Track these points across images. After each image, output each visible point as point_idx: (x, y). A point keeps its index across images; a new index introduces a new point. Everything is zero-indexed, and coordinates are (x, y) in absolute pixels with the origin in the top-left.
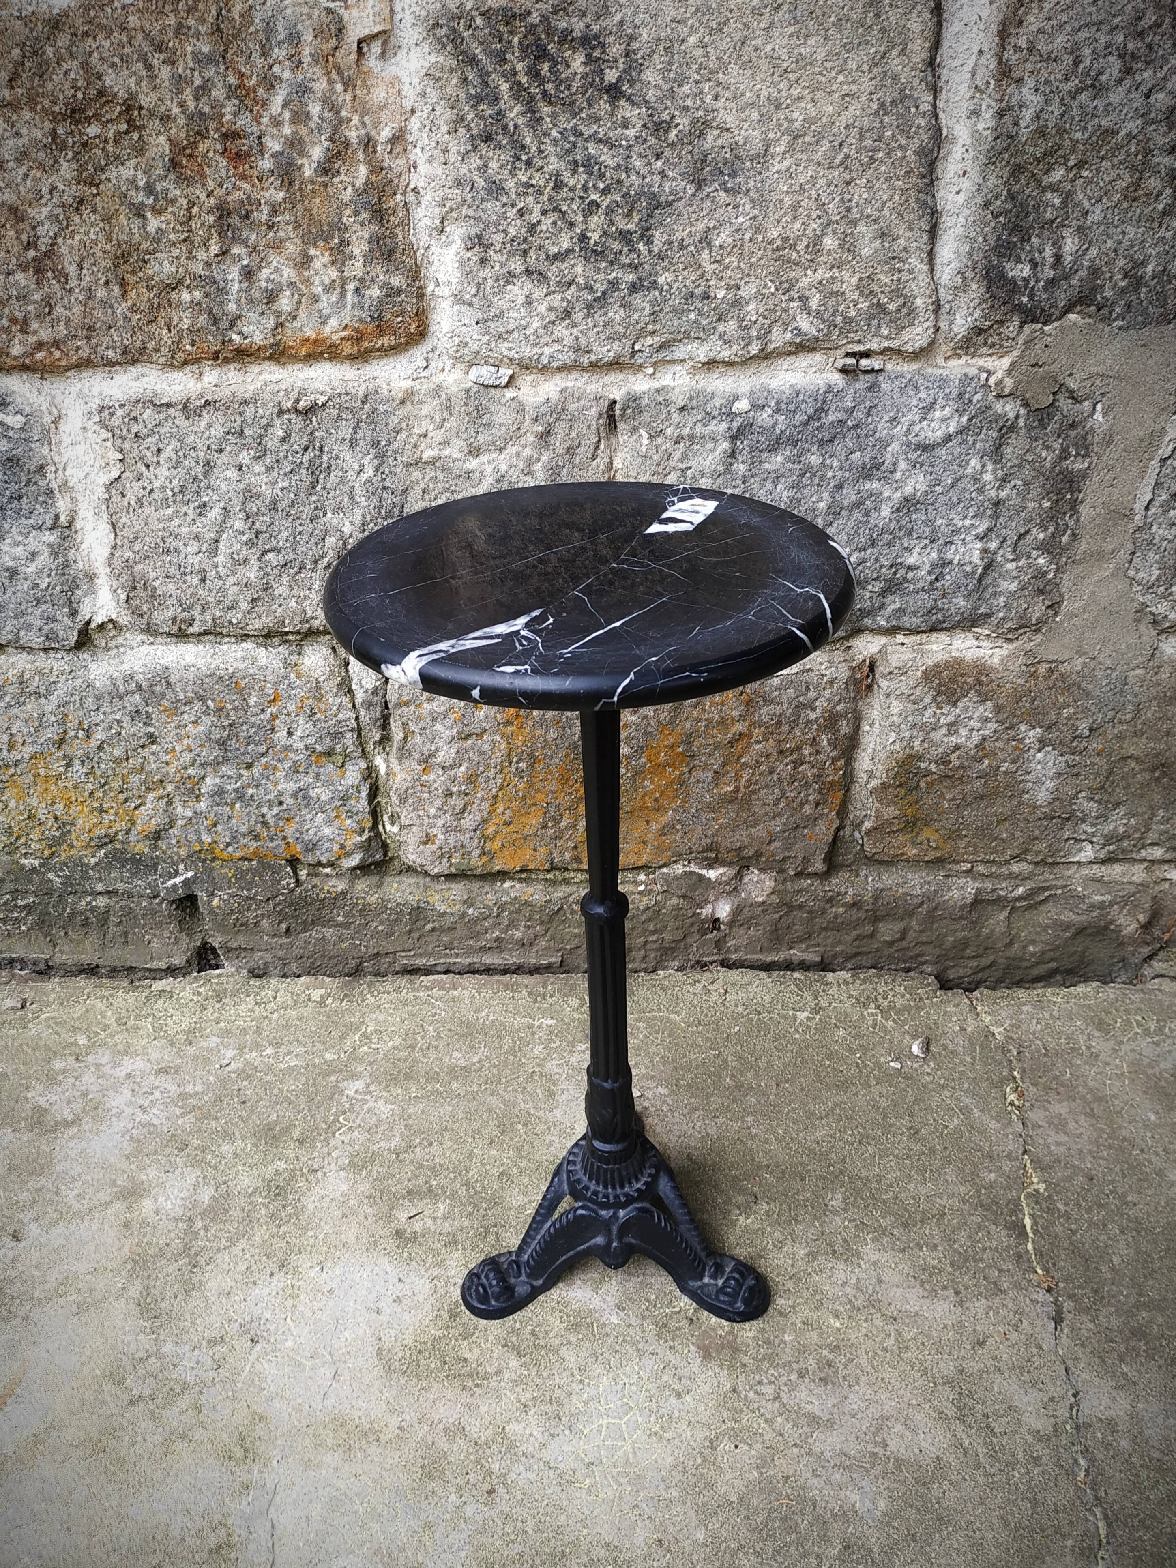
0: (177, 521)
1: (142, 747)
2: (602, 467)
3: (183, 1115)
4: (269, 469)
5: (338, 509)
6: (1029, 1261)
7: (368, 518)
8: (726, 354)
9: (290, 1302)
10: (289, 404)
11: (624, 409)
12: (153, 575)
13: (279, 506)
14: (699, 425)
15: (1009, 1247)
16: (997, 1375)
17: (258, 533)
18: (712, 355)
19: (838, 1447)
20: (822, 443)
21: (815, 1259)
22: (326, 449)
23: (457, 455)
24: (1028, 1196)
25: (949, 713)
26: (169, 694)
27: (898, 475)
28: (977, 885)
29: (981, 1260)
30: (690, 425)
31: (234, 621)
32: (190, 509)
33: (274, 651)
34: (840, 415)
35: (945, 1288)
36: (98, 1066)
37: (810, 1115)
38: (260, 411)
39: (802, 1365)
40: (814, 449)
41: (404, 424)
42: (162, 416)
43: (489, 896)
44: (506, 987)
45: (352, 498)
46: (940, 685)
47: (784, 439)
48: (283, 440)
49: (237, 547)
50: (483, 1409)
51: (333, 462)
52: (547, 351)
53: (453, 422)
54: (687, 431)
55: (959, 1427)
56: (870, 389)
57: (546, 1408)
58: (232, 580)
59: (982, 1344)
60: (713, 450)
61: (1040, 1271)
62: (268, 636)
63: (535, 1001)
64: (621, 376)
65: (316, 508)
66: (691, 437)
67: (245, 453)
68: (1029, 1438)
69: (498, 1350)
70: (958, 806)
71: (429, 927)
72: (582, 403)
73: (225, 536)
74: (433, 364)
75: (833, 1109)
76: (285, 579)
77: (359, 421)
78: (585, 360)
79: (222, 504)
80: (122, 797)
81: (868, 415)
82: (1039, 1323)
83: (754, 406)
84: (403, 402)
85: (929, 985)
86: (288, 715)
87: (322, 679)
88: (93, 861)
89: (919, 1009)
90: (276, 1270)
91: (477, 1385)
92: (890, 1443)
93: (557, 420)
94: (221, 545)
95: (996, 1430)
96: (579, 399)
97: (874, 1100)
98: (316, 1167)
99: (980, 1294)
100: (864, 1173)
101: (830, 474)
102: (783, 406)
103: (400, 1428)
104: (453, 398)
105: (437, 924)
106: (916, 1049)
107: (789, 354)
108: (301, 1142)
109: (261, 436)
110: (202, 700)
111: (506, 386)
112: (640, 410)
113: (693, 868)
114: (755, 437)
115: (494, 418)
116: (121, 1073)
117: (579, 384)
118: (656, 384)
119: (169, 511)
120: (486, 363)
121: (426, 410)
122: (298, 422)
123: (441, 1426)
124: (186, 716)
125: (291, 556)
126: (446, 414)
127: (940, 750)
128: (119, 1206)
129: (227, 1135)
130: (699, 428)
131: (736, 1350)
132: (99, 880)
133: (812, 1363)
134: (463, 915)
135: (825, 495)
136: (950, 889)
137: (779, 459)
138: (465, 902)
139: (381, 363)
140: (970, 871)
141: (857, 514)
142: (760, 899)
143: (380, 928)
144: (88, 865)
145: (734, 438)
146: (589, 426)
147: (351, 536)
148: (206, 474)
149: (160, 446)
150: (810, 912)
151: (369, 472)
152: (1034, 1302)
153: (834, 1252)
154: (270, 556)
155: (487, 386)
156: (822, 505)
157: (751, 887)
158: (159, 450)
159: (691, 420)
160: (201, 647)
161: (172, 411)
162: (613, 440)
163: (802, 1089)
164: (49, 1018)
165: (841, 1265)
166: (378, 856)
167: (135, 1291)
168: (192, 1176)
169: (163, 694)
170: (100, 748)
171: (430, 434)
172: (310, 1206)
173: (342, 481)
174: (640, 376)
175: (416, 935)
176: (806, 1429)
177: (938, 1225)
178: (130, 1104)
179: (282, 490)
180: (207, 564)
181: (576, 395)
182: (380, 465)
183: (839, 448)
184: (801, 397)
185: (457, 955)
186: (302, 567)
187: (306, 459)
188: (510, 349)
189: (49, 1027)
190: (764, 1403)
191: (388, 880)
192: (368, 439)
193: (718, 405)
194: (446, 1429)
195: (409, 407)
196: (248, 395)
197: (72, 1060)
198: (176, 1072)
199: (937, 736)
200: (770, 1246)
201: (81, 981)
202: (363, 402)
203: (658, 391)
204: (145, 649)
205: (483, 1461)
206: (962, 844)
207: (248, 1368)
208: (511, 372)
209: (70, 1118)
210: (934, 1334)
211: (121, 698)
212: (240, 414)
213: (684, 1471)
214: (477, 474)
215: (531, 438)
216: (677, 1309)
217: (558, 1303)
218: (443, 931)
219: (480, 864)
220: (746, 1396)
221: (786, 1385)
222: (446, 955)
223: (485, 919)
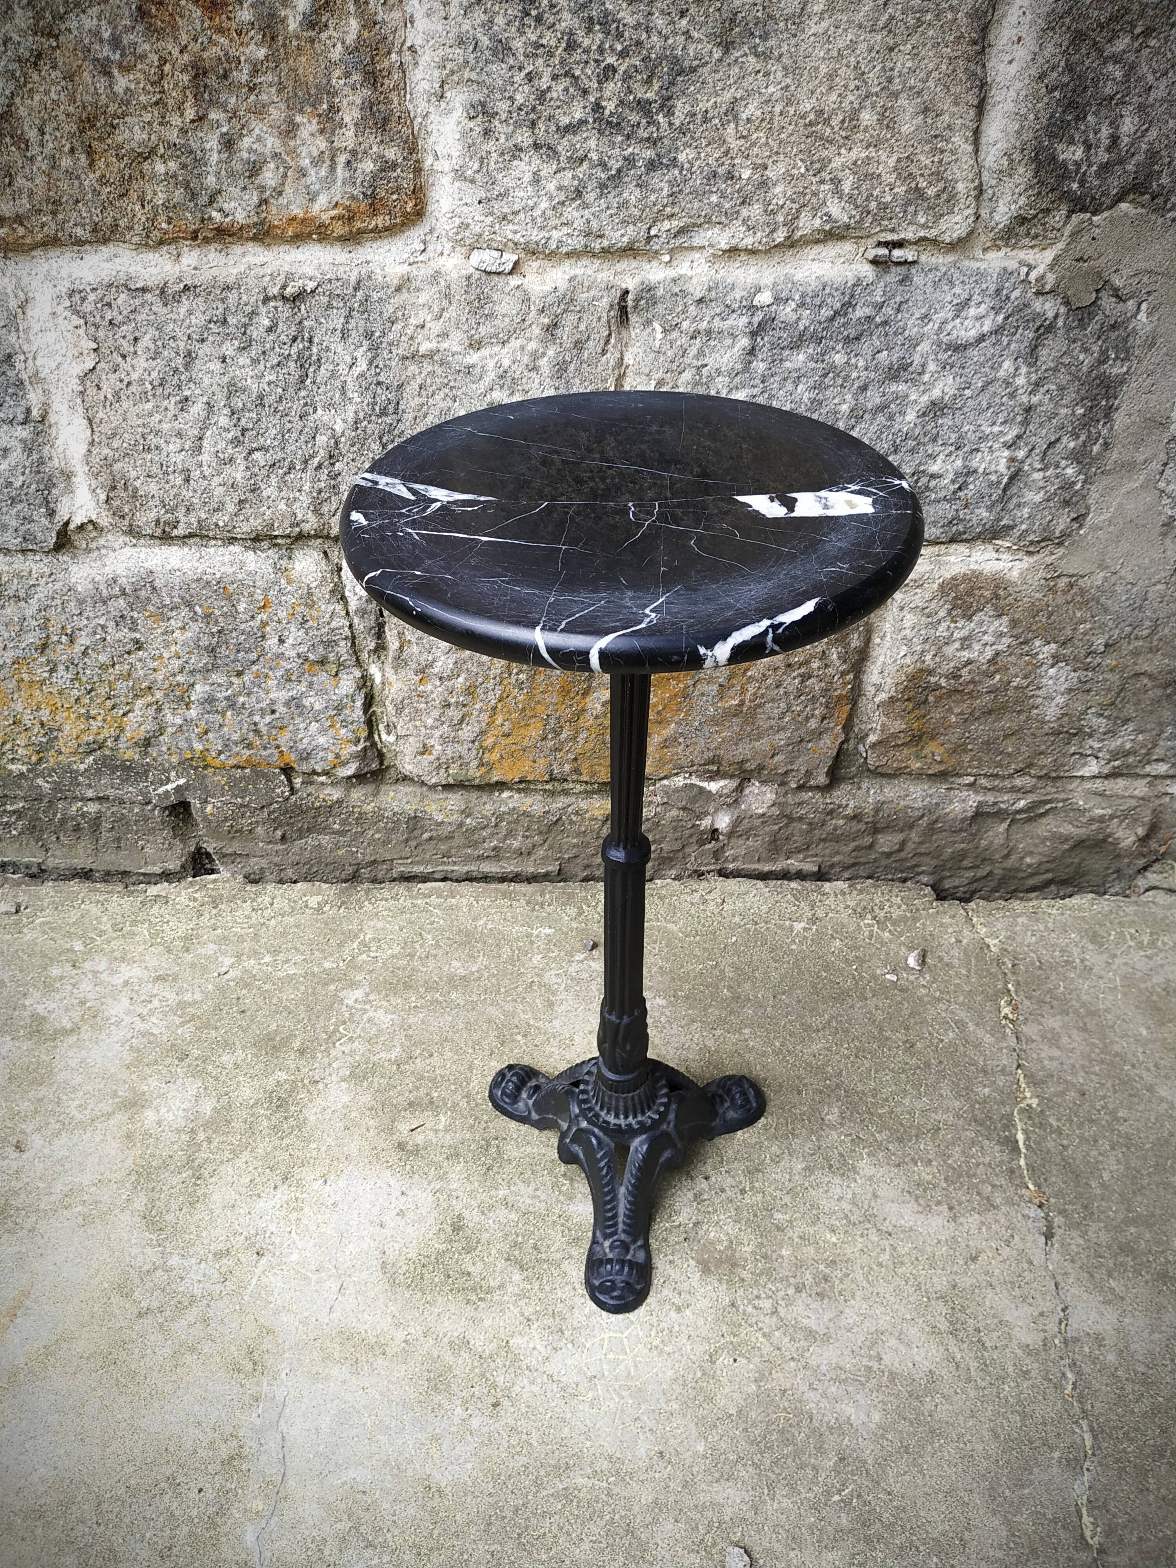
0: (158, 417)
1: (129, 653)
2: (612, 363)
3: (182, 1024)
4: (255, 361)
5: (329, 406)
6: (1022, 1176)
7: (361, 415)
8: (749, 241)
9: (294, 1216)
10: (275, 291)
11: (637, 300)
12: (133, 474)
13: (266, 401)
14: (717, 319)
15: (1002, 1163)
16: (989, 1290)
17: (244, 431)
18: (734, 242)
19: (834, 1361)
20: (847, 340)
21: (812, 1173)
22: (316, 340)
23: (456, 348)
24: (1022, 1111)
25: (963, 627)
26: (155, 599)
27: (926, 377)
28: (980, 798)
29: (975, 1175)
30: (708, 318)
31: (221, 524)
32: (171, 404)
33: (263, 555)
34: (868, 311)
35: (939, 1203)
36: (95, 973)
37: (807, 1028)
38: (244, 298)
39: (799, 1280)
40: (839, 347)
41: (400, 314)
42: (137, 302)
43: (488, 807)
44: (504, 895)
45: (344, 393)
46: (956, 598)
47: (808, 335)
48: (270, 330)
49: (222, 445)
50: (487, 1323)
51: (323, 354)
52: (555, 235)
53: (452, 312)
54: (704, 325)
55: (951, 1342)
56: (902, 282)
57: (549, 1321)
58: (217, 480)
59: (974, 1259)
60: (732, 346)
61: (1031, 1187)
62: (257, 539)
63: (533, 910)
64: (634, 263)
65: (306, 404)
66: (709, 332)
67: (228, 343)
68: (1018, 1351)
69: (501, 1264)
70: (966, 720)
71: (426, 836)
72: (592, 293)
73: (209, 433)
74: (430, 248)
75: (829, 1022)
76: (274, 480)
77: (351, 310)
78: (597, 245)
79: (205, 399)
80: (109, 703)
81: (898, 310)
82: (1030, 1238)
83: (777, 300)
84: (398, 289)
85: (925, 895)
86: (279, 622)
87: (313, 585)
88: (82, 767)
89: (915, 920)
90: (279, 1183)
91: (481, 1299)
92: (884, 1357)
93: (565, 311)
94: (205, 443)
95: (988, 1344)
96: (589, 288)
97: (871, 1013)
98: (317, 1078)
99: (973, 1209)
100: (860, 1088)
101: (854, 375)
102: (808, 300)
103: (405, 1341)
104: (453, 286)
105: (434, 833)
106: (912, 961)
107: (817, 242)
108: (301, 1052)
109: (245, 326)
110: (189, 605)
111: (511, 273)
112: (653, 301)
113: (695, 780)
114: (777, 334)
115: (496, 308)
116: (118, 980)
117: (589, 272)
118: (672, 273)
119: (149, 406)
120: (489, 247)
121: (423, 298)
122: (285, 311)
123: (446, 1340)
124: (172, 622)
125: (280, 455)
126: (445, 303)
127: (952, 664)
128: (120, 1117)
129: (227, 1045)
130: (717, 323)
131: (734, 1265)
132: (90, 786)
133: (808, 1277)
134: (461, 825)
135: (849, 397)
136: (951, 802)
137: (801, 357)
138: (463, 812)
139: (375, 246)
140: (971, 785)
141: (881, 419)
142: (760, 811)
143: (377, 836)
144: (77, 771)
145: (754, 334)
146: (599, 318)
147: (343, 434)
148: (187, 366)
149: (137, 334)
150: (810, 824)
151: (362, 366)
152: (1026, 1217)
153: (831, 1166)
154: (257, 455)
155: (489, 273)
156: (845, 408)
157: (751, 799)
158: (136, 339)
159: (708, 313)
160: (186, 550)
161: (148, 296)
162: (624, 333)
163: (799, 1001)
164: (43, 923)
165: (837, 1180)
166: (374, 766)
167: (140, 1202)
168: (194, 1086)
169: (148, 599)
170: (85, 653)
171: (428, 325)
172: (312, 1118)
173: (333, 375)
174: (655, 263)
175: (413, 843)
176: (803, 1343)
177: (933, 1140)
178: (128, 1012)
179: (269, 384)
180: (191, 463)
181: (586, 284)
182: (375, 357)
183: (866, 347)
184: (828, 291)
185: (455, 863)
186: (291, 467)
187: (294, 351)
188: (515, 232)
189: (44, 932)
190: (762, 1318)
191: (384, 788)
192: (361, 330)
193: (738, 297)
194: (451, 1343)
195: (404, 295)
196: (231, 280)
197: (68, 967)
198: (174, 980)
199: (949, 650)
200: (768, 1161)
201: (74, 886)
202: (355, 289)
203: (674, 281)
204: (128, 551)
205: (488, 1375)
206: (967, 758)
207: (254, 1281)
208: (515, 258)
209: (69, 1026)
210: (928, 1249)
211: (105, 603)
212: (223, 300)
213: (684, 1385)
214: (478, 370)
215: (536, 331)
216: (677, 1223)
217: (560, 1216)
218: (441, 840)
219: (478, 775)
220: (744, 1310)
221: (783, 1299)
222: (443, 863)
223: (483, 828)
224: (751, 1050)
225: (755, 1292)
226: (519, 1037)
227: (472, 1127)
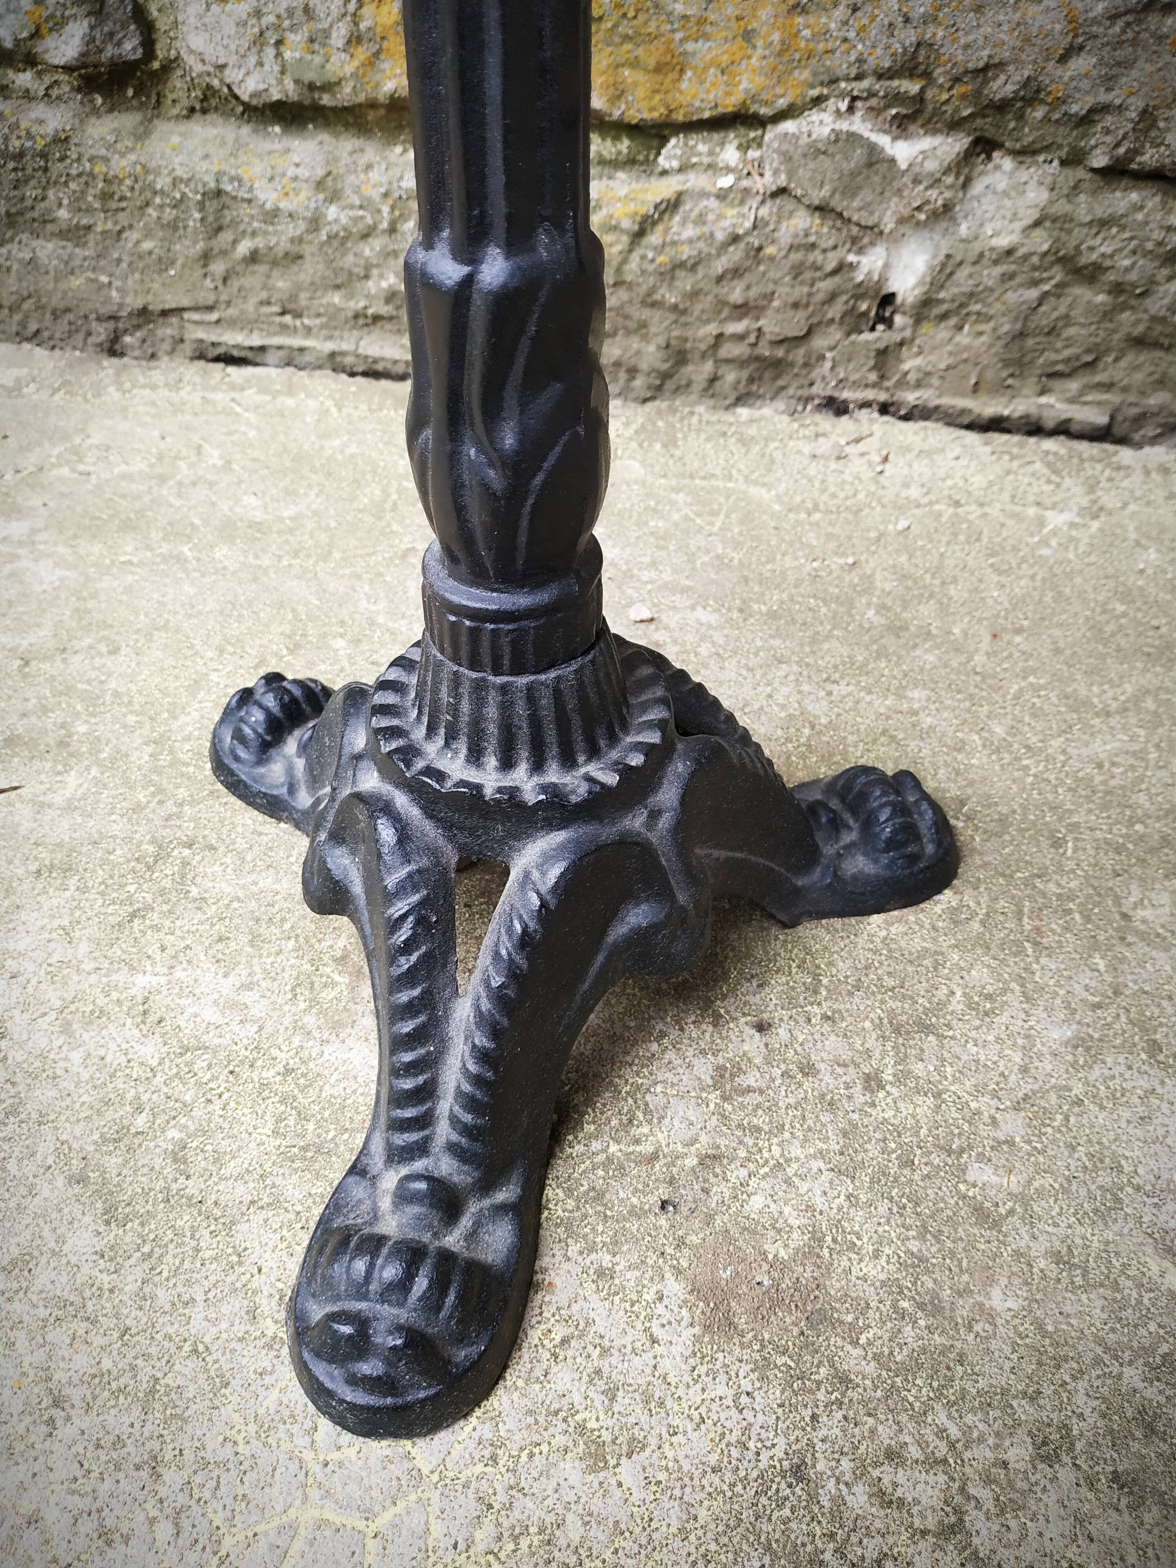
21: (1095, 1058)
43: (374, 176)
71: (244, 248)
105: (260, 242)
113: (859, 125)
134: (315, 223)
138: (320, 185)
142: (1003, 242)
143: (147, 245)
150: (1117, 289)
157: (988, 205)
163: (1057, 651)
166: (130, 47)
175: (218, 267)
185: (308, 330)
191: (161, 127)
200: (957, 1004)
216: (646, 1148)
217: (288, 1071)
218: (275, 263)
219: (348, 69)
220: (839, 1502)
221: (988, 1480)
222: (284, 327)
223: (365, 236)
224: (924, 735)
225: (885, 1433)
226: (340, 643)
227: (138, 808)
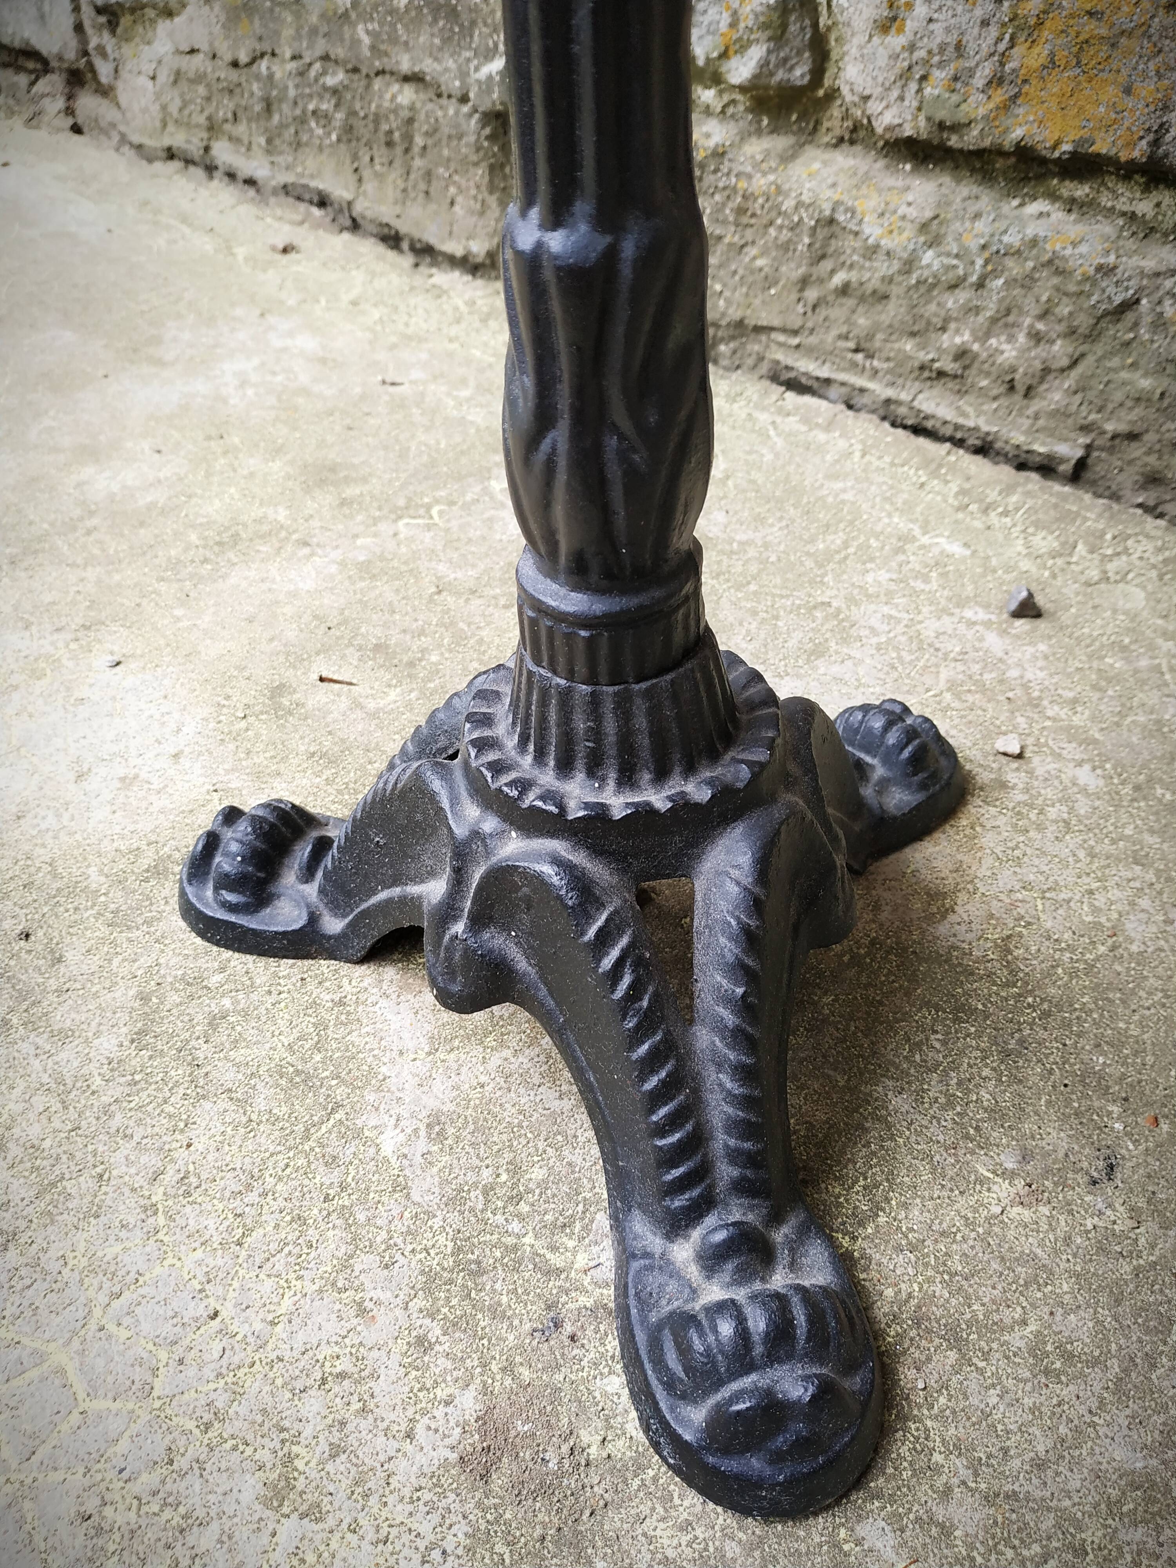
3: (269, 408)
21: (1151, 1518)
36: (270, 328)
44: (926, 463)
63: (963, 508)
69: (122, 994)
71: (839, 279)
98: (315, 541)
105: (854, 276)
108: (345, 503)
116: (280, 344)
129: (277, 451)
132: (407, 47)
134: (909, 265)
138: (924, 227)
164: (295, 272)
166: (800, 74)
168: (173, 470)
172: (232, 581)
175: (812, 294)
178: (239, 374)
185: (875, 373)
197: (256, 314)
218: (862, 299)
219: (982, 111)
222: (854, 365)
